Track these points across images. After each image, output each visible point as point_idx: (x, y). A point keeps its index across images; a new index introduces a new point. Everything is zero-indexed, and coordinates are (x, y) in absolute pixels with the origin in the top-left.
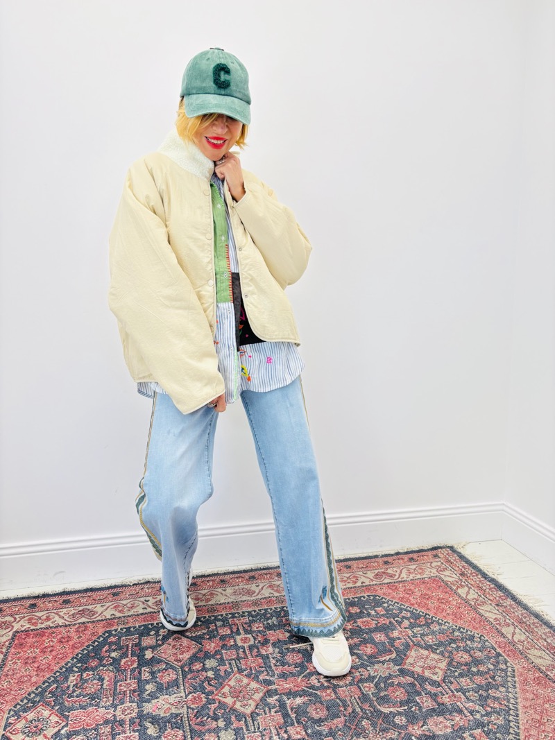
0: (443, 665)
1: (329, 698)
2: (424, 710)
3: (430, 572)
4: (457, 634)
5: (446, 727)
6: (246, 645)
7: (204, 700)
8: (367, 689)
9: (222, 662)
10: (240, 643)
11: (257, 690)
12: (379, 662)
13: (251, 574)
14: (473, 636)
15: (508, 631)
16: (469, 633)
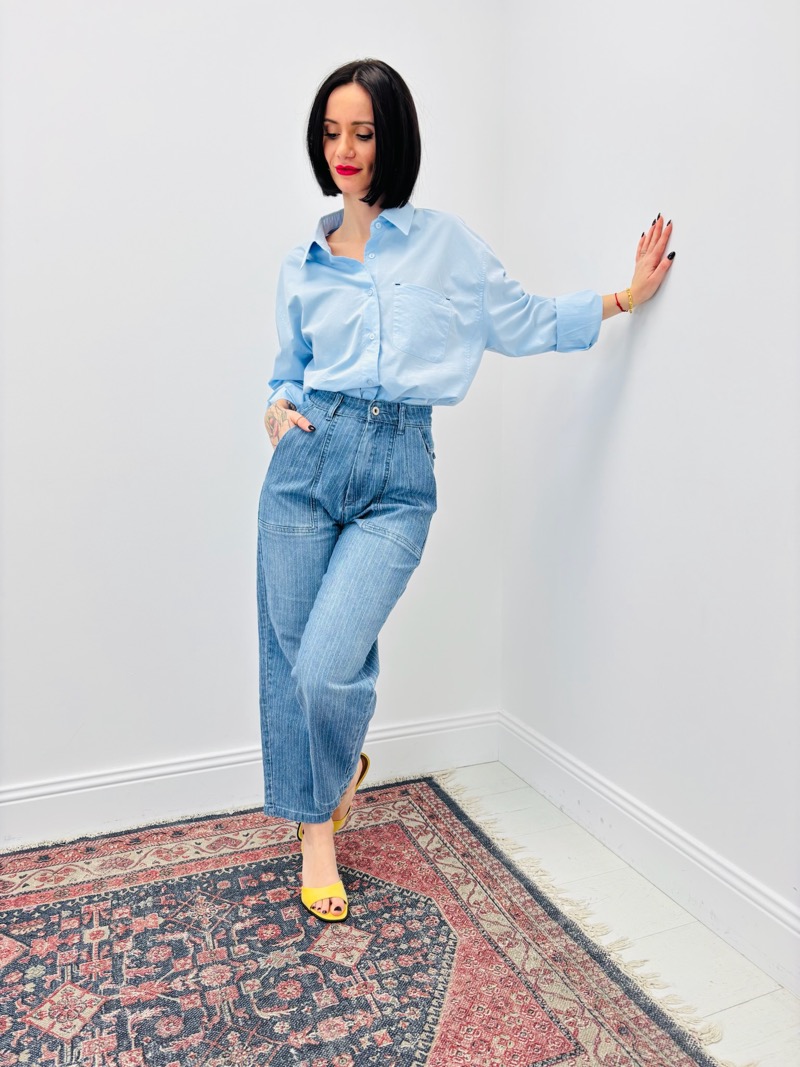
0: (363, 945)
1: (191, 1006)
2: (318, 1010)
3: (390, 815)
4: (397, 898)
5: (341, 1031)
6: (95, 942)
7: (9, 1024)
8: (248, 988)
9: (51, 970)
10: (87, 940)
11: (91, 1001)
12: (278, 948)
13: (134, 836)
14: (418, 901)
15: (464, 891)
16: (414, 896)
